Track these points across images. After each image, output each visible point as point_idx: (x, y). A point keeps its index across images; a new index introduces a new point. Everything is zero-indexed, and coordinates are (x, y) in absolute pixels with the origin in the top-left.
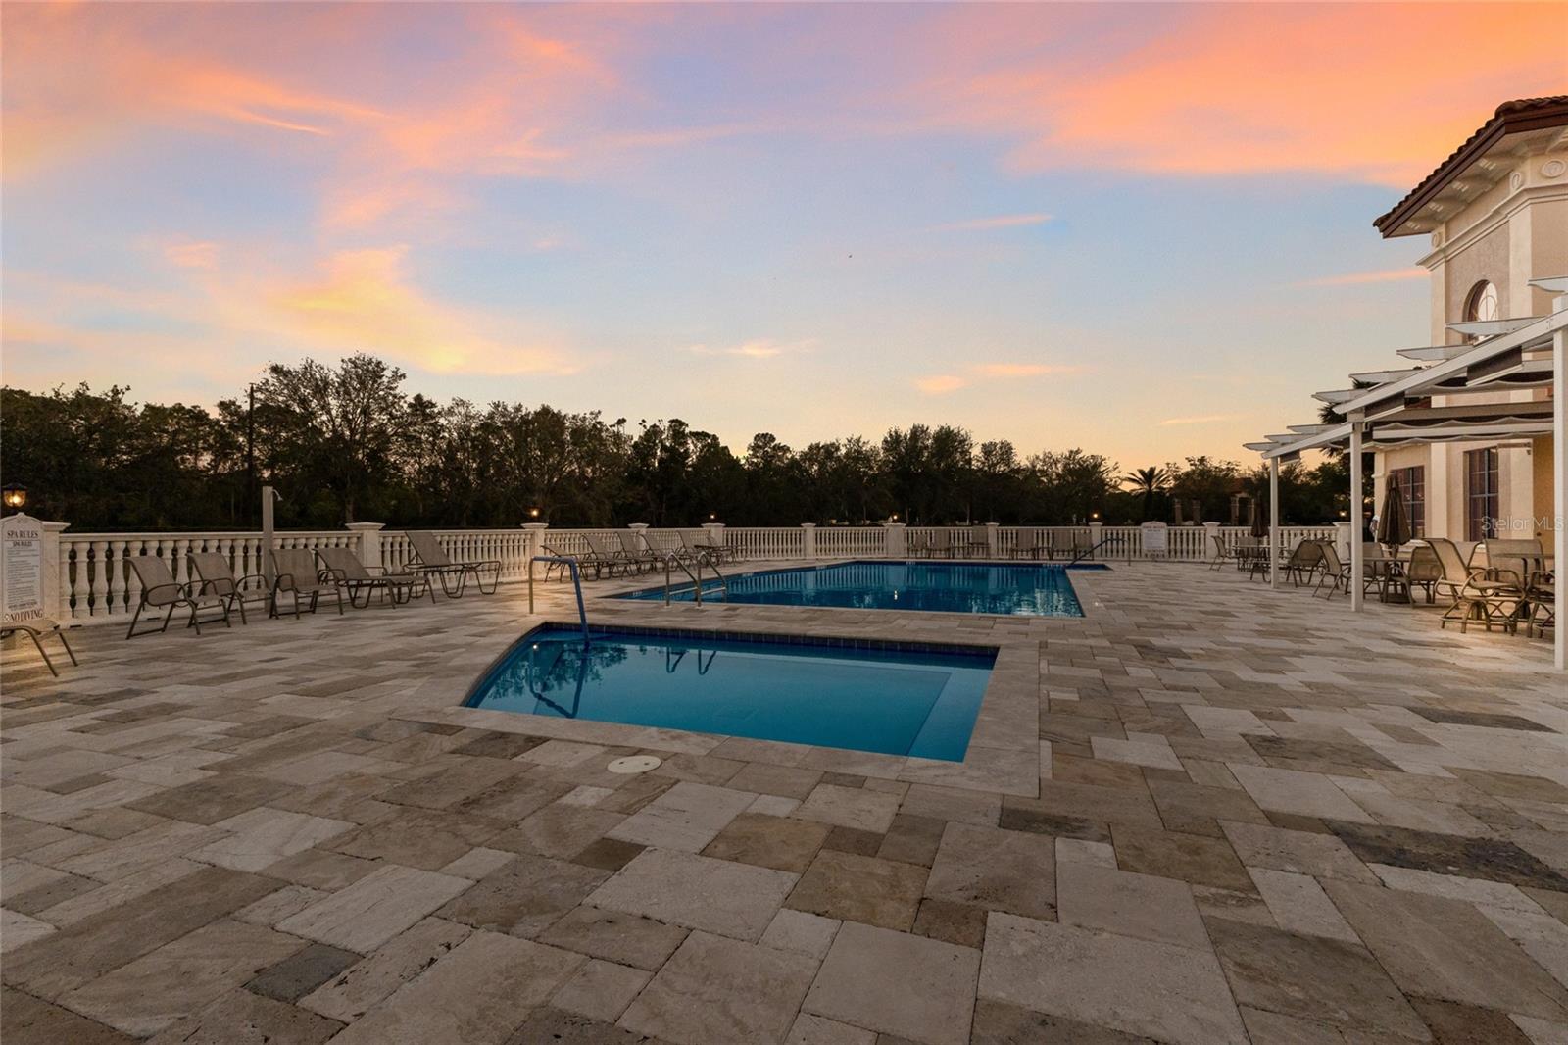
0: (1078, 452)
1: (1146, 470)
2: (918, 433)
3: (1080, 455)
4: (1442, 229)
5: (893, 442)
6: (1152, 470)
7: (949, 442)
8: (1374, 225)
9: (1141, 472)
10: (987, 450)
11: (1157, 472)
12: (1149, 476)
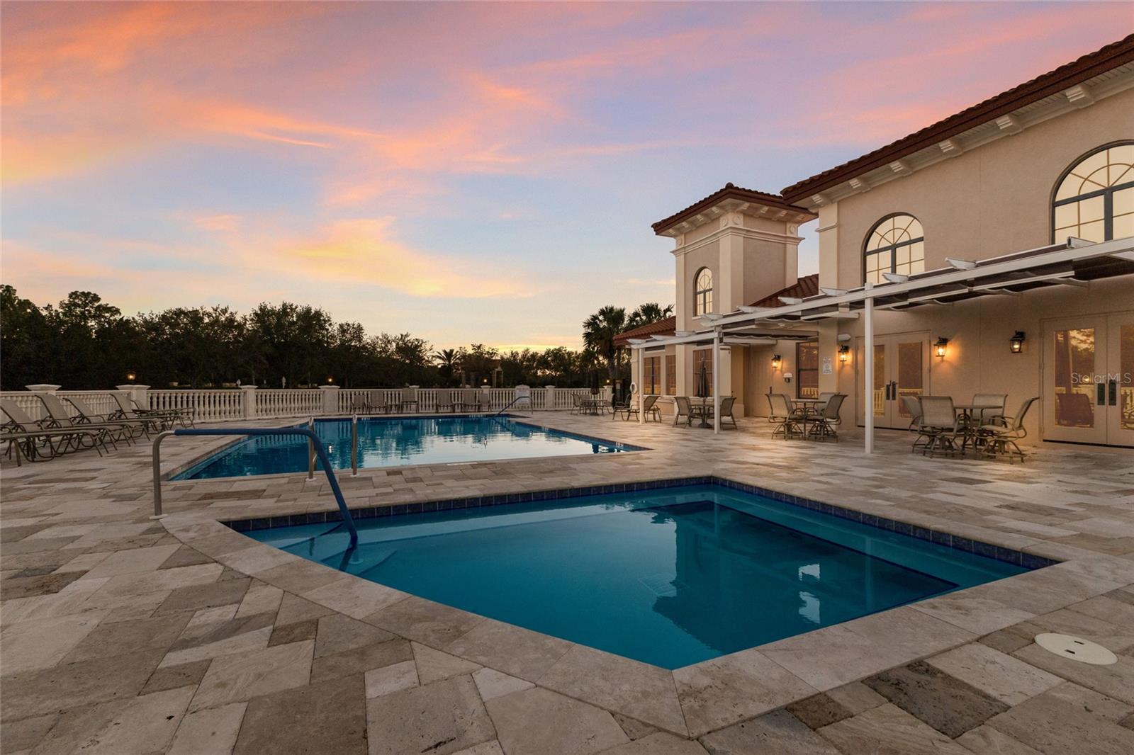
0: (407, 336)
1: (448, 351)
2: (286, 310)
3: (409, 338)
4: (683, 237)
5: (263, 315)
6: (452, 351)
7: (312, 320)
8: (652, 226)
9: (445, 352)
10: (343, 329)
11: (454, 353)
12: (449, 355)
